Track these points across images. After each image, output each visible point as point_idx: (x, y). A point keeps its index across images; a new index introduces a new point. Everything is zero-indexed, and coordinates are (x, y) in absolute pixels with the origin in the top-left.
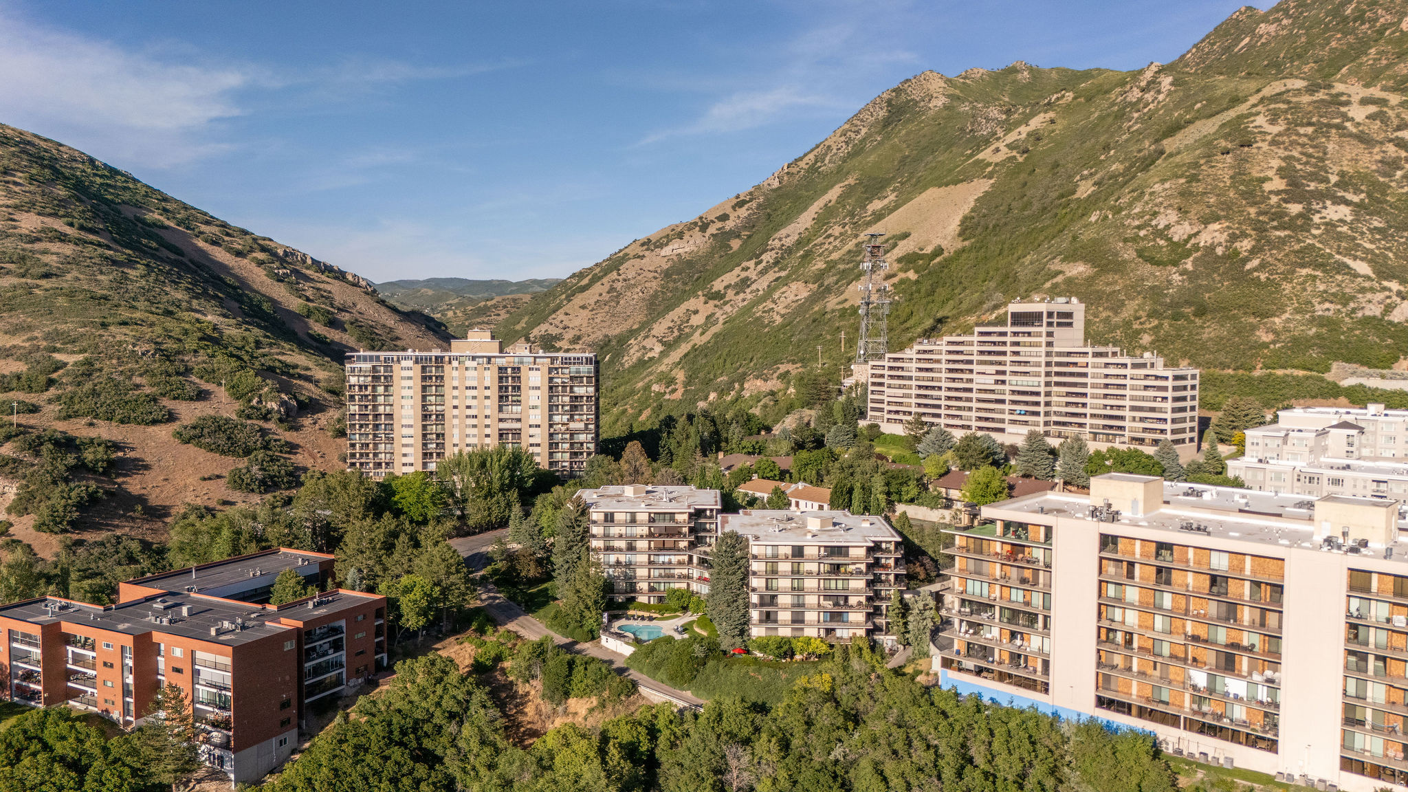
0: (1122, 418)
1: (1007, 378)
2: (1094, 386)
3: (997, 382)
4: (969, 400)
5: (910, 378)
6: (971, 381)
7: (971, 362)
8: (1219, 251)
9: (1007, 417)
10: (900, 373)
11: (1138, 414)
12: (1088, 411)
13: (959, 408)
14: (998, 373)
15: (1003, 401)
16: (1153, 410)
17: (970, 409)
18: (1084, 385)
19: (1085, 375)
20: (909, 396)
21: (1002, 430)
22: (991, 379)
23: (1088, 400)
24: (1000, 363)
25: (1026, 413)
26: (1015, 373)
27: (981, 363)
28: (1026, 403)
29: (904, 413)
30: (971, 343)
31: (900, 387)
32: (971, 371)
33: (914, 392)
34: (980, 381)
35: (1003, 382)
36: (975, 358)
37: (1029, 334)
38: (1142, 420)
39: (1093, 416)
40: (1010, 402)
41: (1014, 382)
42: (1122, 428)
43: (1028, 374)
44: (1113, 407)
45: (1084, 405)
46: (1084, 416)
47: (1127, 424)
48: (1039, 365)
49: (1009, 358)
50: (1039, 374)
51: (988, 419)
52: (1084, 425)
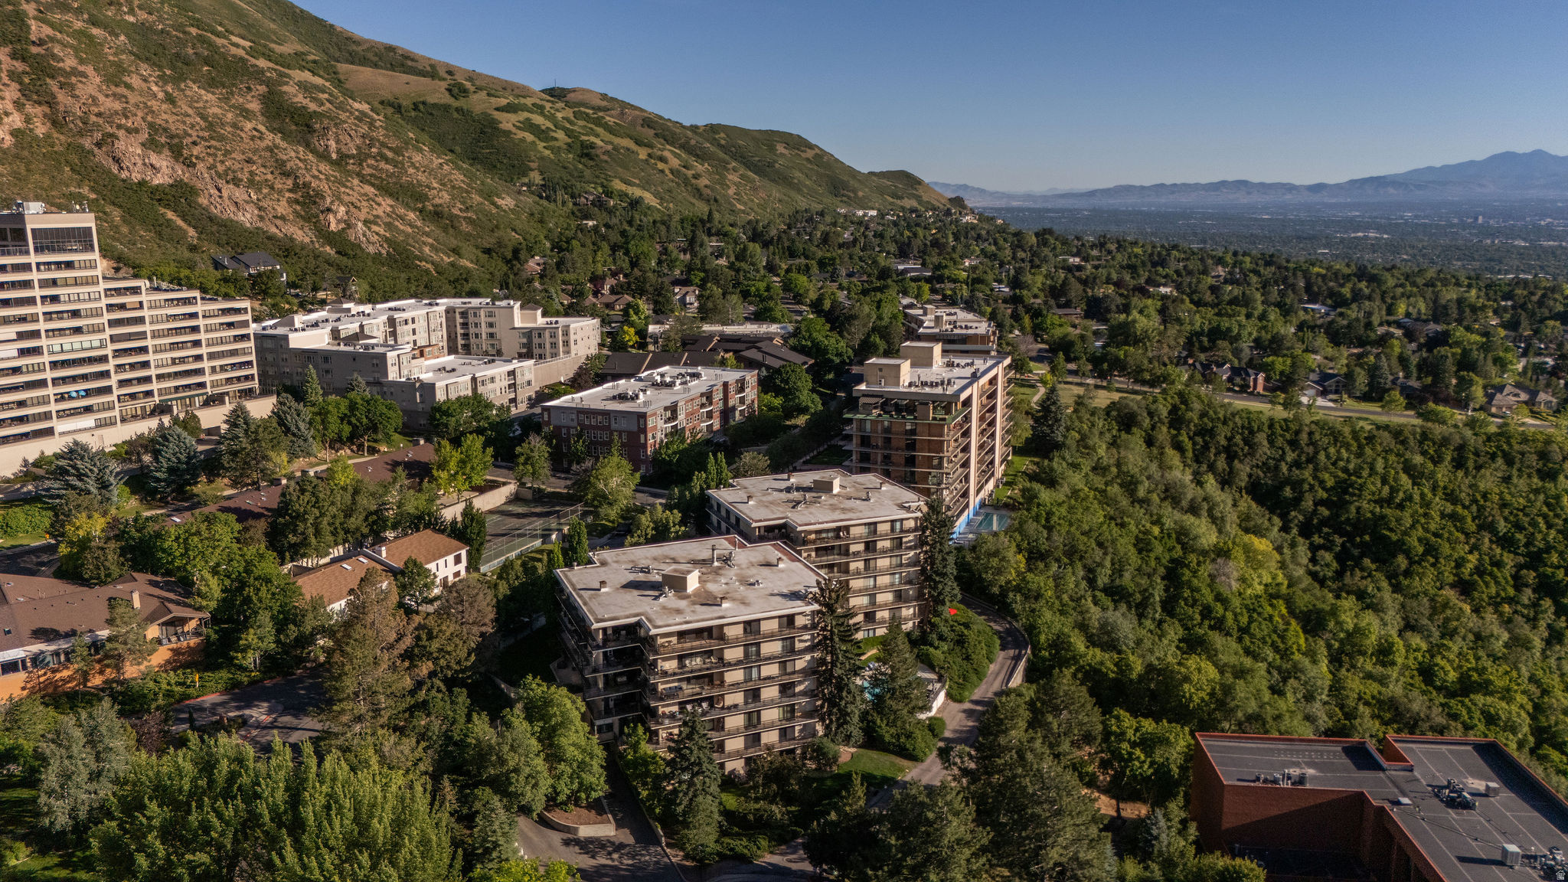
0: (199, 372)
1: (43, 342)
2: (156, 335)
3: (23, 352)
9: (53, 407)
11: (217, 363)
12: (152, 372)
14: (21, 336)
15: (42, 383)
16: (234, 353)
18: (142, 335)
19: (140, 320)
21: (49, 432)
22: (12, 350)
23: (150, 357)
24: (23, 319)
25: (88, 393)
26: (52, 333)
28: (85, 377)
35: (36, 351)
37: (69, 265)
38: (223, 368)
39: (160, 377)
40: (56, 381)
41: (54, 347)
42: (202, 385)
43: (78, 330)
44: (183, 360)
45: (145, 365)
46: (147, 380)
47: (207, 378)
48: (98, 313)
49: (39, 309)
50: (100, 329)
51: (21, 420)
52: (149, 394)
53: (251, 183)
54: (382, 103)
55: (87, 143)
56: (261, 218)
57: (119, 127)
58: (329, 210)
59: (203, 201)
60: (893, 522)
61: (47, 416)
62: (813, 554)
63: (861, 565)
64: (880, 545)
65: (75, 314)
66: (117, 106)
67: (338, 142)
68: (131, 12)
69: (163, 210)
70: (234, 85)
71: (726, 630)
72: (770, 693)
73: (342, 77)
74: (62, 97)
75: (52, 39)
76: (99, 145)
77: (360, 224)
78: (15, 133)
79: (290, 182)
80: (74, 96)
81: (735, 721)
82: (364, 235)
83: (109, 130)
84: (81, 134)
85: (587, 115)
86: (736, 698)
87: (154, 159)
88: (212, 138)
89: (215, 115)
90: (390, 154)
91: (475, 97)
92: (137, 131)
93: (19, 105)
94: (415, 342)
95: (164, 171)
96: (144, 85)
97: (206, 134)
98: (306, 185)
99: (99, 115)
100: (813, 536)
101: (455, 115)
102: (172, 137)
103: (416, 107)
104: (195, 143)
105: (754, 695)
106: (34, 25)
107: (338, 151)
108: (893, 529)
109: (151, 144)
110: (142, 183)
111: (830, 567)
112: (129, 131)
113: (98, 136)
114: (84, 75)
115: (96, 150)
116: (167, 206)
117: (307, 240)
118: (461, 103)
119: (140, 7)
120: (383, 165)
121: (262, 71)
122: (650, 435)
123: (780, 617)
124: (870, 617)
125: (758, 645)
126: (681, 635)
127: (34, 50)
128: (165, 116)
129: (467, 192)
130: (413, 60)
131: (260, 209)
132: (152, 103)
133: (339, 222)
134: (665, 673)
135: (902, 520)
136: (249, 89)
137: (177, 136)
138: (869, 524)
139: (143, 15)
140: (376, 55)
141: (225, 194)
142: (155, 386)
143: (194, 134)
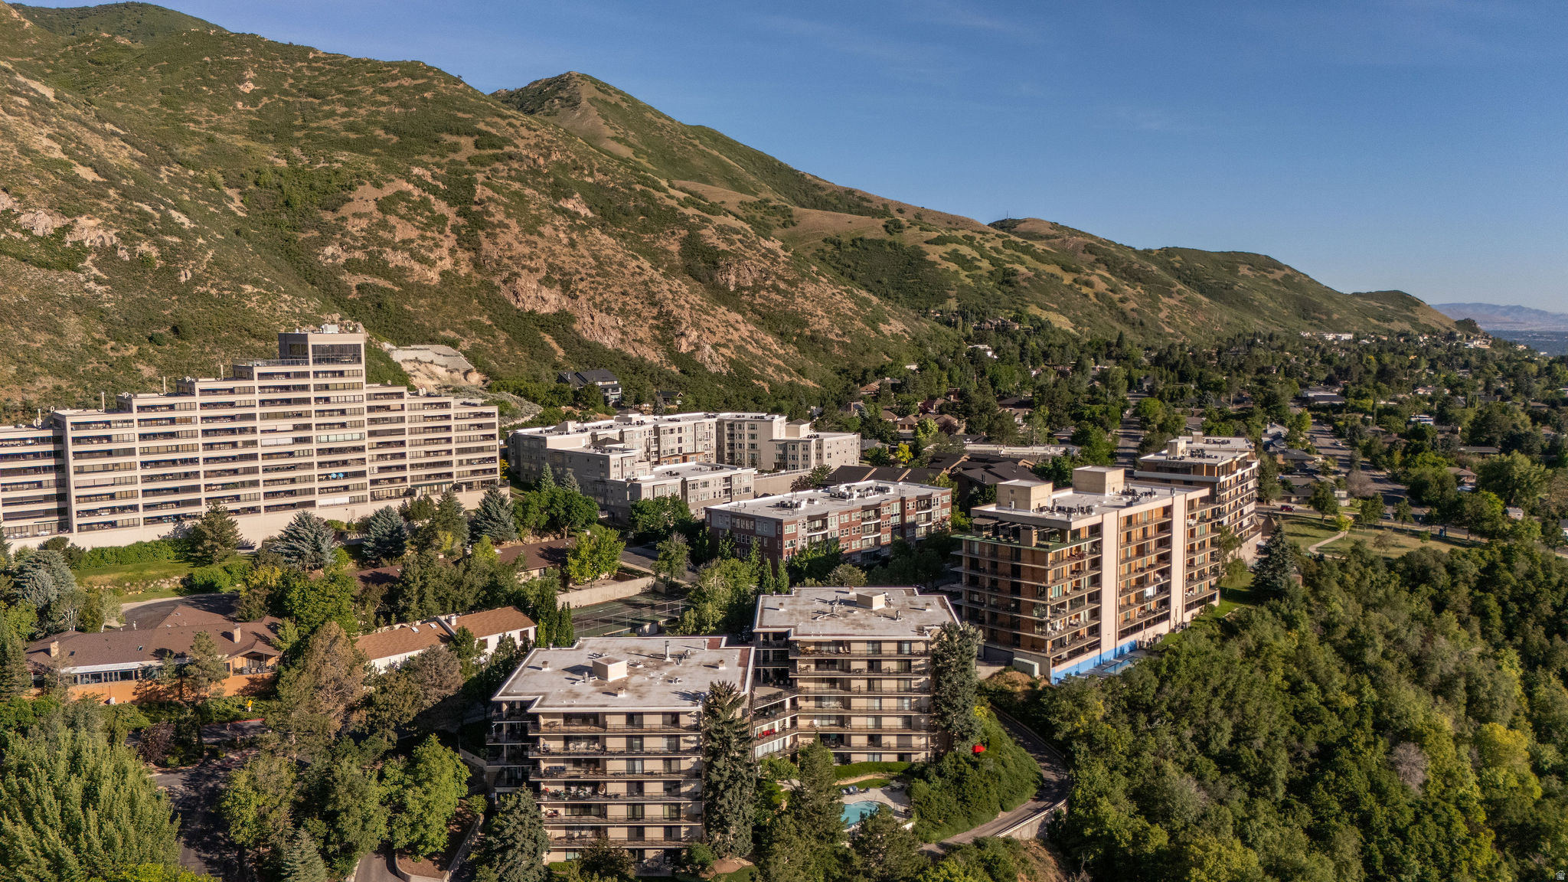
0: (449, 464)
1: (313, 433)
2: (412, 432)
3: (297, 440)
4: (255, 470)
5: (130, 452)
6: (254, 443)
7: (252, 417)
8: (123, 254)
9: (317, 485)
10: (105, 446)
11: (465, 457)
12: (407, 462)
13: (235, 485)
14: (296, 428)
15: (310, 466)
16: (480, 449)
17: (255, 483)
18: (402, 432)
19: (402, 419)
20: (132, 481)
21: (312, 504)
22: (288, 438)
23: (407, 449)
24: (299, 415)
25: (346, 475)
26: (321, 426)
27: (266, 417)
28: (345, 463)
29: (113, 510)
30: (250, 391)
31: (105, 469)
32: (254, 430)
33: (139, 472)
34: (266, 443)
35: (307, 440)
36: (258, 410)
37: (341, 373)
38: (469, 462)
39: (413, 466)
40: (321, 464)
41: (324, 438)
42: (450, 475)
43: (343, 425)
44: (436, 453)
45: (403, 455)
46: (403, 468)
47: (454, 469)
48: (360, 412)
49: (313, 407)
50: (360, 424)
51: (292, 493)
52: (404, 479)
53: (622, 312)
54: (825, 241)
55: (497, 281)
56: (622, 341)
57: (524, 267)
58: (683, 334)
59: (577, 327)
60: (900, 643)
61: (311, 491)
62: (813, 666)
63: (864, 684)
64: (885, 665)
65: (343, 412)
66: (527, 250)
67: (738, 276)
68: (591, 174)
69: (542, 334)
70: (662, 231)
71: (608, 718)
72: (654, 788)
73: (795, 220)
74: (487, 245)
75: (490, 199)
76: (505, 282)
77: (708, 347)
78: (443, 274)
79: (655, 311)
80: (495, 244)
81: (617, 811)
82: (710, 357)
83: (516, 270)
84: (494, 273)
85: (1016, 243)
86: (619, 788)
87: (545, 292)
88: (598, 275)
89: (607, 256)
90: (782, 286)
91: (909, 232)
92: (537, 270)
93: (452, 252)
94: (680, 449)
95: (552, 301)
96: (554, 233)
97: (594, 272)
98: (669, 313)
99: (510, 258)
100: (812, 648)
101: (888, 249)
102: (565, 275)
103: (854, 243)
104: (582, 280)
105: (638, 787)
106: (479, 188)
107: (737, 284)
108: (900, 650)
109: (547, 281)
110: (532, 313)
111: (832, 682)
112: (531, 270)
113: (506, 274)
114: (507, 227)
115: (502, 286)
116: (547, 331)
117: (657, 360)
118: (895, 238)
119: (598, 170)
120: (774, 296)
121: (687, 218)
122: (787, 542)
123: (664, 714)
124: (874, 739)
125: (641, 737)
126: (568, 717)
127: (475, 208)
128: (565, 260)
129: (851, 318)
130: (868, 201)
131: (624, 333)
132: (557, 248)
133: (690, 344)
134: (547, 752)
135: (910, 642)
136: (673, 233)
137: (569, 274)
138: (873, 642)
139: (599, 176)
140: (837, 198)
141: (597, 320)
142: (408, 473)
143: (583, 271)
